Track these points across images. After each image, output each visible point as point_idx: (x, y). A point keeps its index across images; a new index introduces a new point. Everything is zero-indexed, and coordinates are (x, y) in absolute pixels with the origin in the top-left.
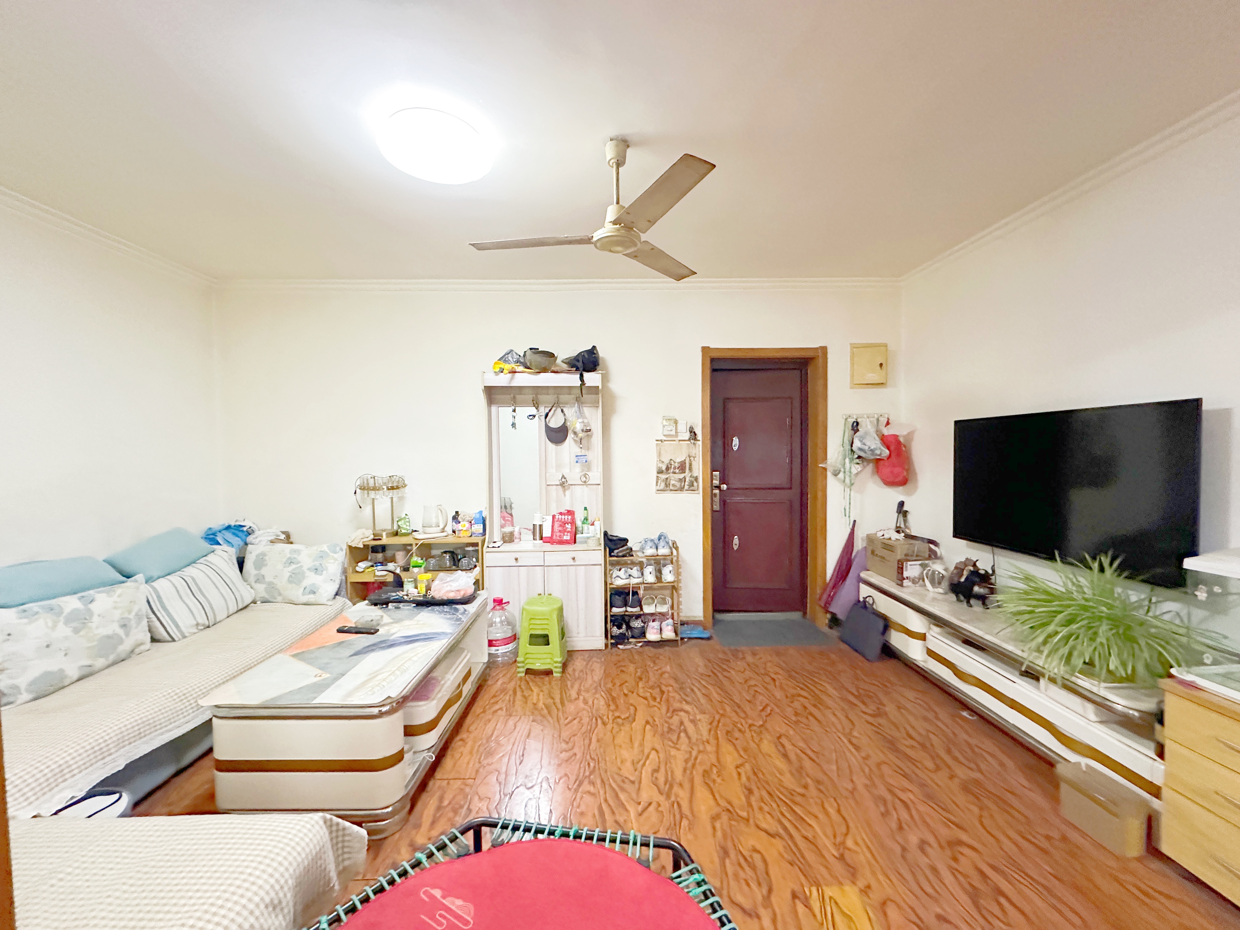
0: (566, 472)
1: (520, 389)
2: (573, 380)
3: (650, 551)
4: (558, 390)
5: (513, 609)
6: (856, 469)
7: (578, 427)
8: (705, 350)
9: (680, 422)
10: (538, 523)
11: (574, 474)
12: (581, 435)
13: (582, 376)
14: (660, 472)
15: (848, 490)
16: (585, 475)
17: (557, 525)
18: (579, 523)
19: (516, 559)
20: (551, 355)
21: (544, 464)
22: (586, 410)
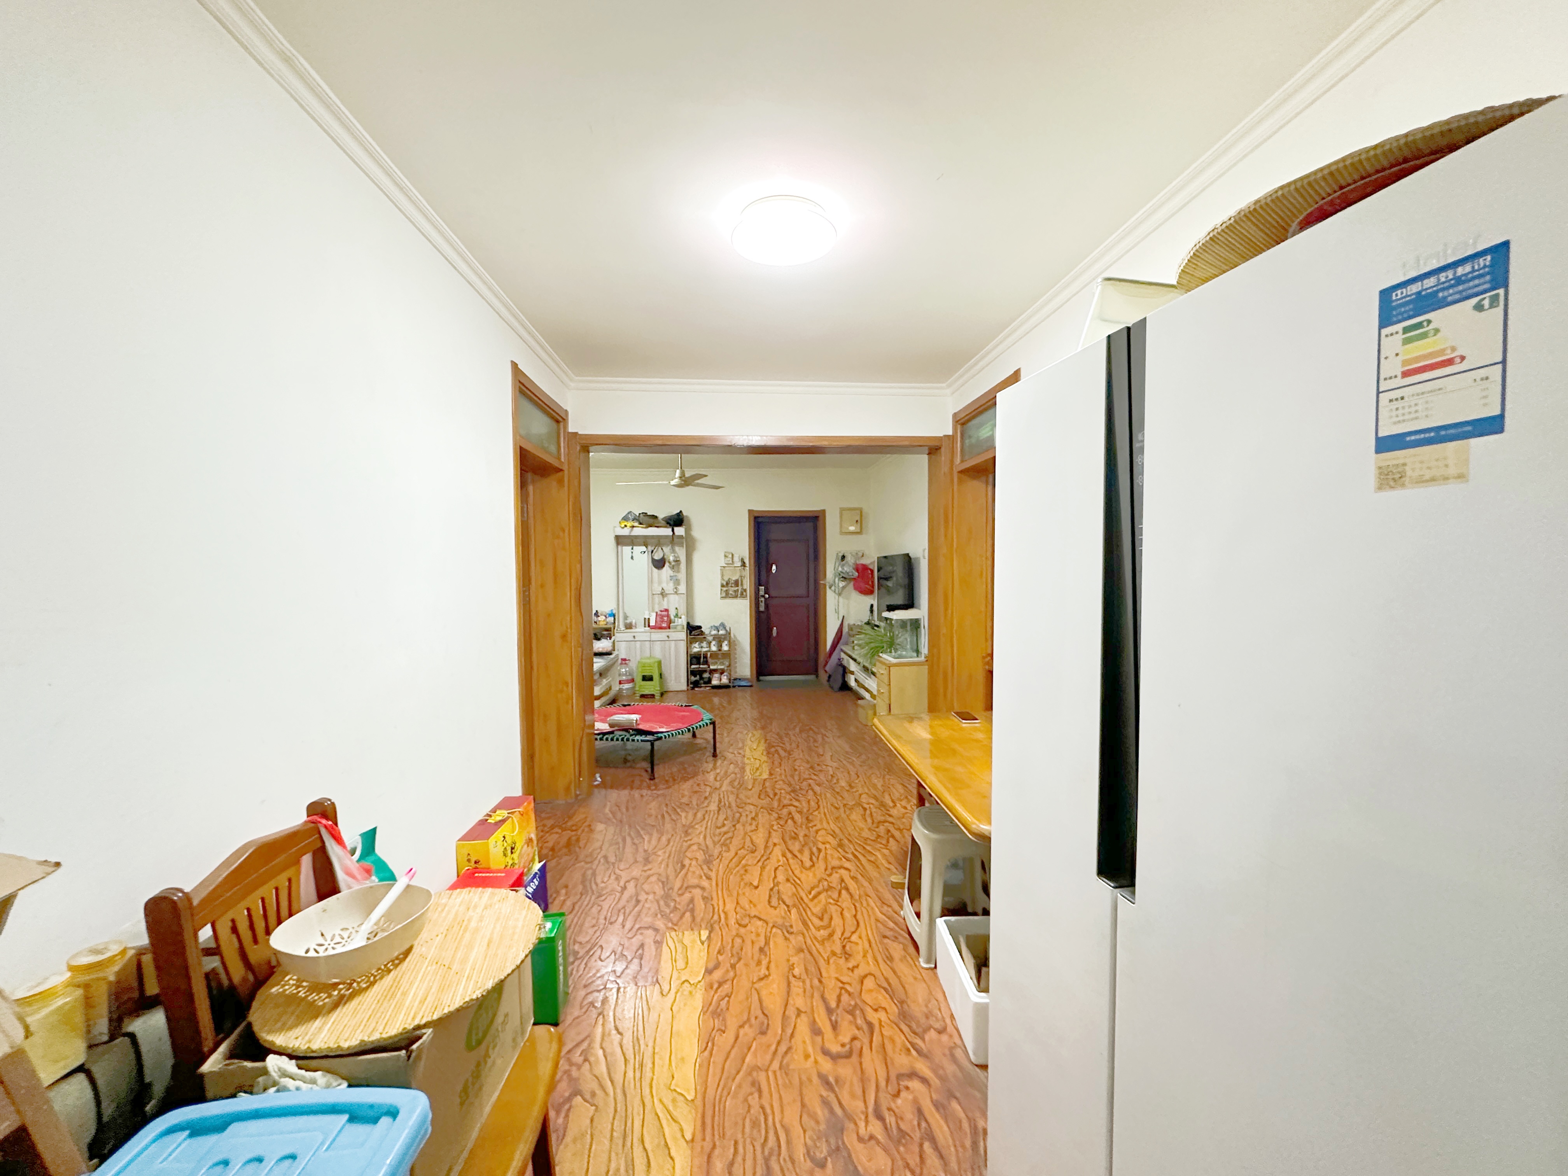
0: (664, 585)
1: (636, 537)
2: (667, 531)
3: (714, 632)
4: (659, 537)
5: (633, 664)
6: (842, 584)
7: (671, 559)
8: (750, 511)
9: (735, 555)
10: (647, 617)
11: (669, 587)
12: (673, 563)
13: (673, 531)
14: (723, 586)
15: (837, 597)
16: (676, 588)
17: (658, 618)
18: (672, 617)
19: (634, 637)
20: (656, 517)
21: (651, 581)
22: (677, 549)
